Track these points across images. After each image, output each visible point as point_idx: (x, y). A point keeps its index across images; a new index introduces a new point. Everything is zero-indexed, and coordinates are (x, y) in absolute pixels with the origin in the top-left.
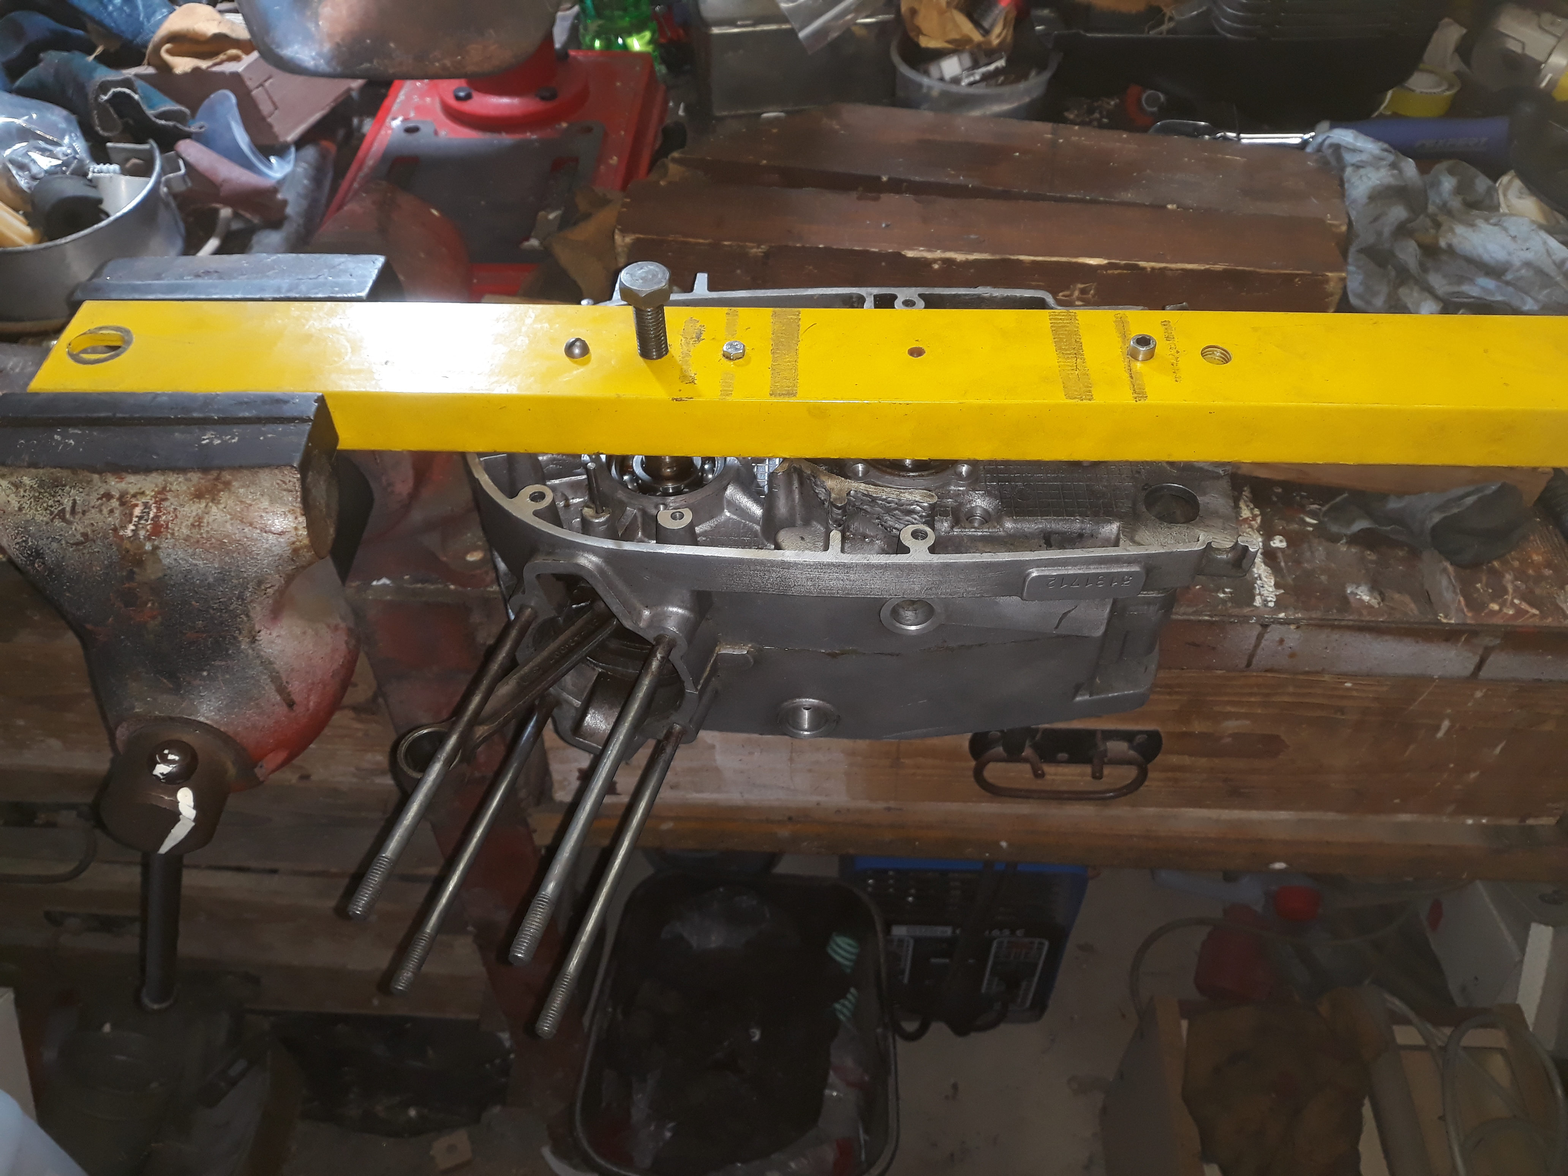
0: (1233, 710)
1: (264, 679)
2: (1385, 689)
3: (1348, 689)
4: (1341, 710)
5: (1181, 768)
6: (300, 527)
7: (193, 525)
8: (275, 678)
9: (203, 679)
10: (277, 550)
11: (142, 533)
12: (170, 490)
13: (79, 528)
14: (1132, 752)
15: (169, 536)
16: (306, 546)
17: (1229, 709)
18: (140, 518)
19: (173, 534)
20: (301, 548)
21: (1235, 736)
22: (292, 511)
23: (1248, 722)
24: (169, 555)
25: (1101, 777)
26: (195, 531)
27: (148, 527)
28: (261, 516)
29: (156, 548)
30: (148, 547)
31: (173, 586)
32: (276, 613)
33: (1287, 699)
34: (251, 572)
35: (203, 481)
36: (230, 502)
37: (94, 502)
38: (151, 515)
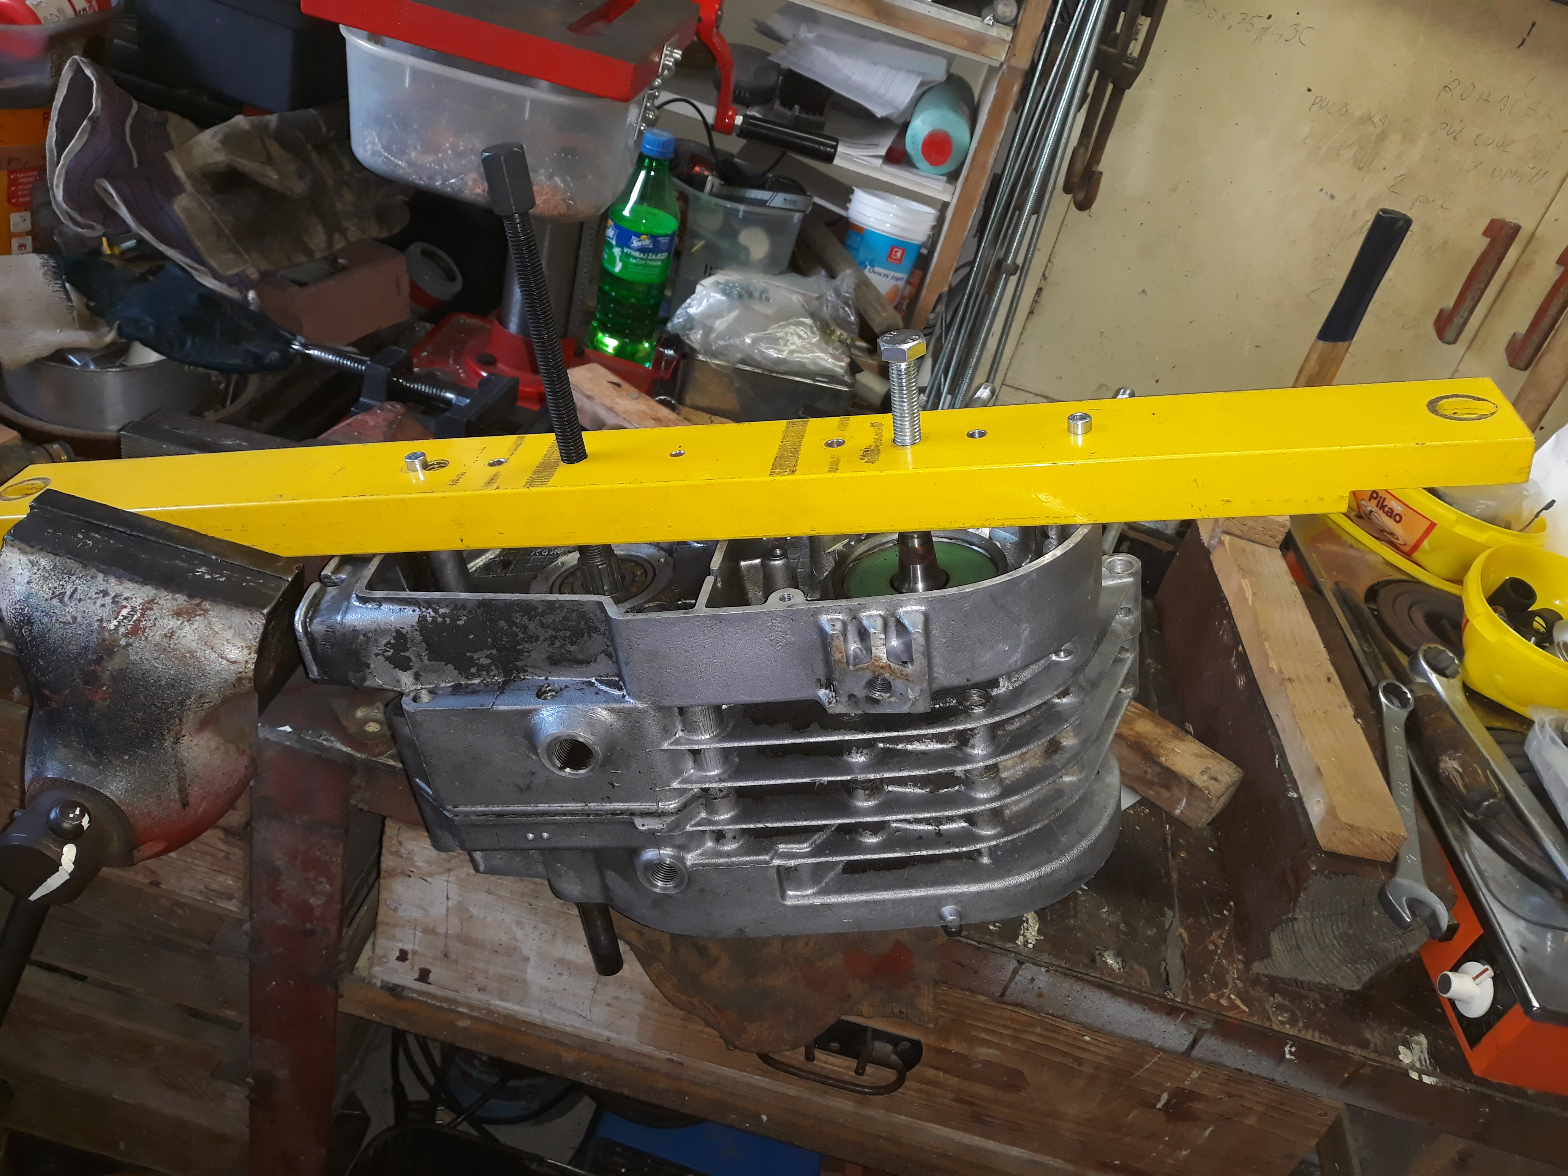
0: (987, 1037)
1: (173, 776)
2: (1117, 1050)
3: (1086, 1042)
4: (1078, 1060)
5: (935, 1083)
6: (250, 661)
7: (165, 635)
8: (181, 779)
9: (123, 761)
10: (225, 675)
11: (122, 630)
12: (157, 603)
13: (71, 610)
14: (894, 1057)
15: (143, 638)
16: (250, 679)
17: (983, 1035)
18: (125, 618)
19: (146, 638)
20: (246, 678)
21: (986, 1063)
22: (249, 648)
23: (998, 1053)
24: (137, 653)
25: (862, 1074)
26: (165, 640)
27: (129, 627)
28: (223, 645)
29: (129, 645)
30: (123, 642)
31: (130, 678)
32: (203, 725)
33: (1034, 1039)
34: (199, 685)
35: (186, 604)
36: (202, 627)
37: (92, 594)
38: (135, 618)
